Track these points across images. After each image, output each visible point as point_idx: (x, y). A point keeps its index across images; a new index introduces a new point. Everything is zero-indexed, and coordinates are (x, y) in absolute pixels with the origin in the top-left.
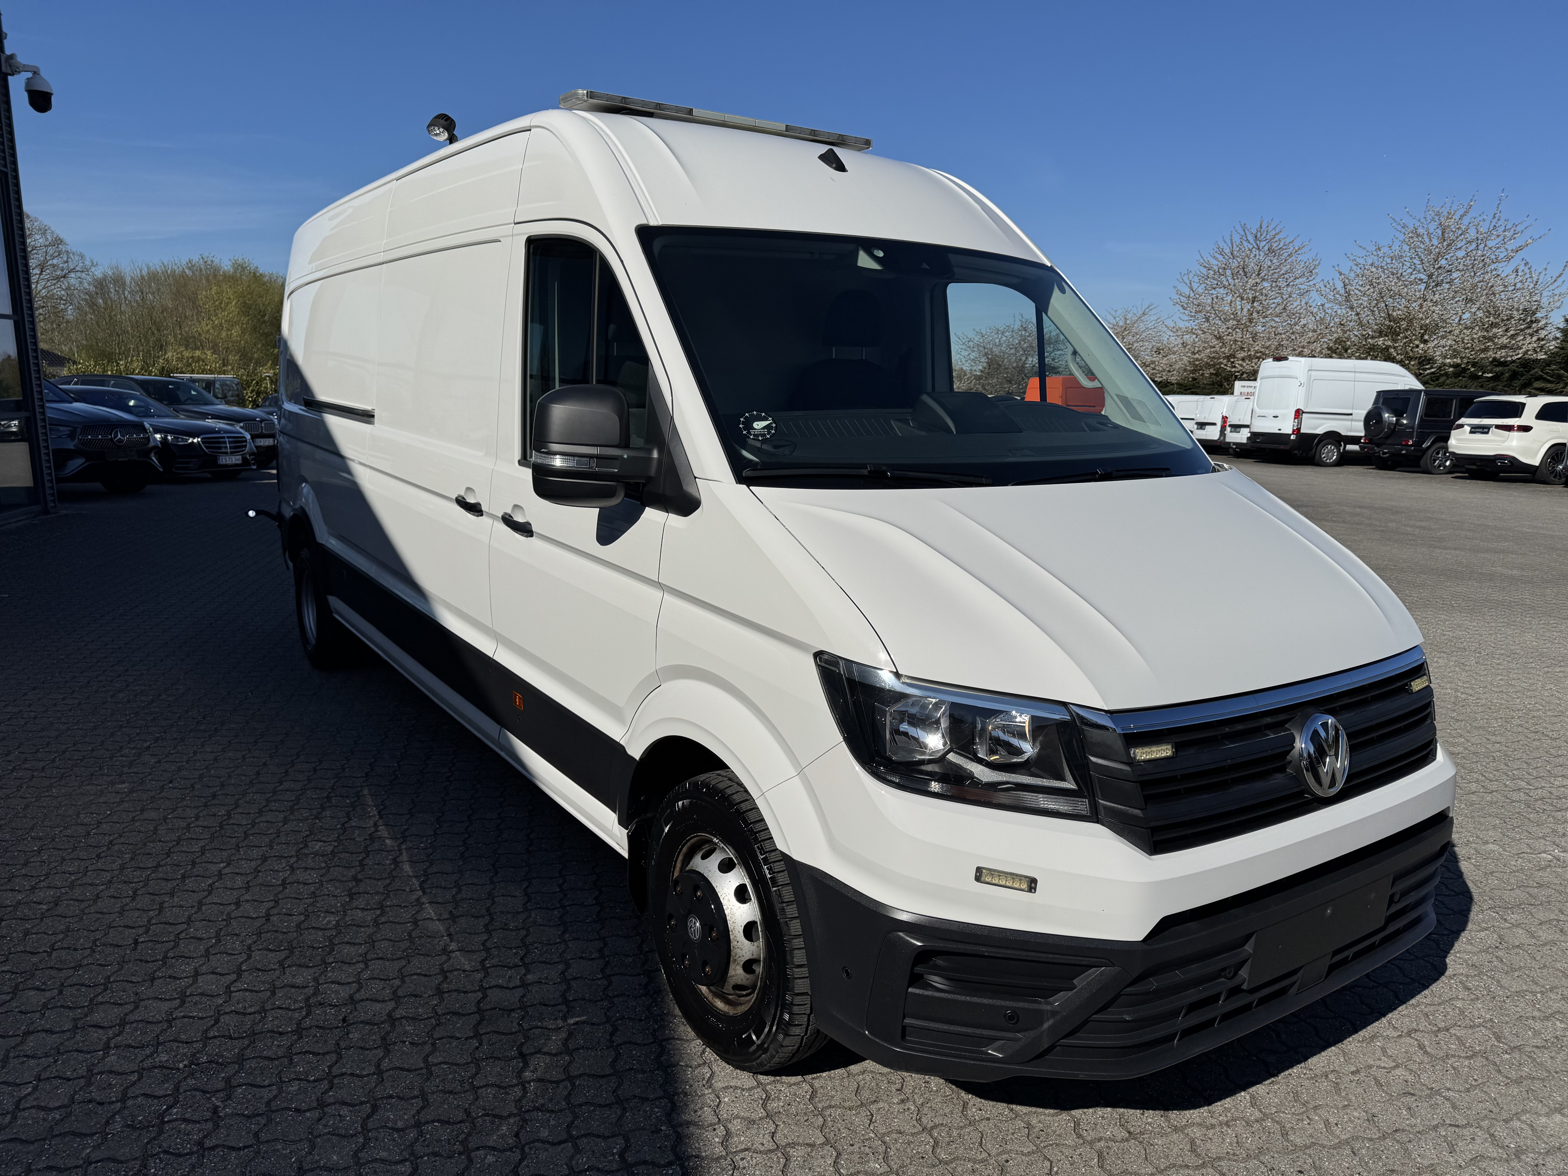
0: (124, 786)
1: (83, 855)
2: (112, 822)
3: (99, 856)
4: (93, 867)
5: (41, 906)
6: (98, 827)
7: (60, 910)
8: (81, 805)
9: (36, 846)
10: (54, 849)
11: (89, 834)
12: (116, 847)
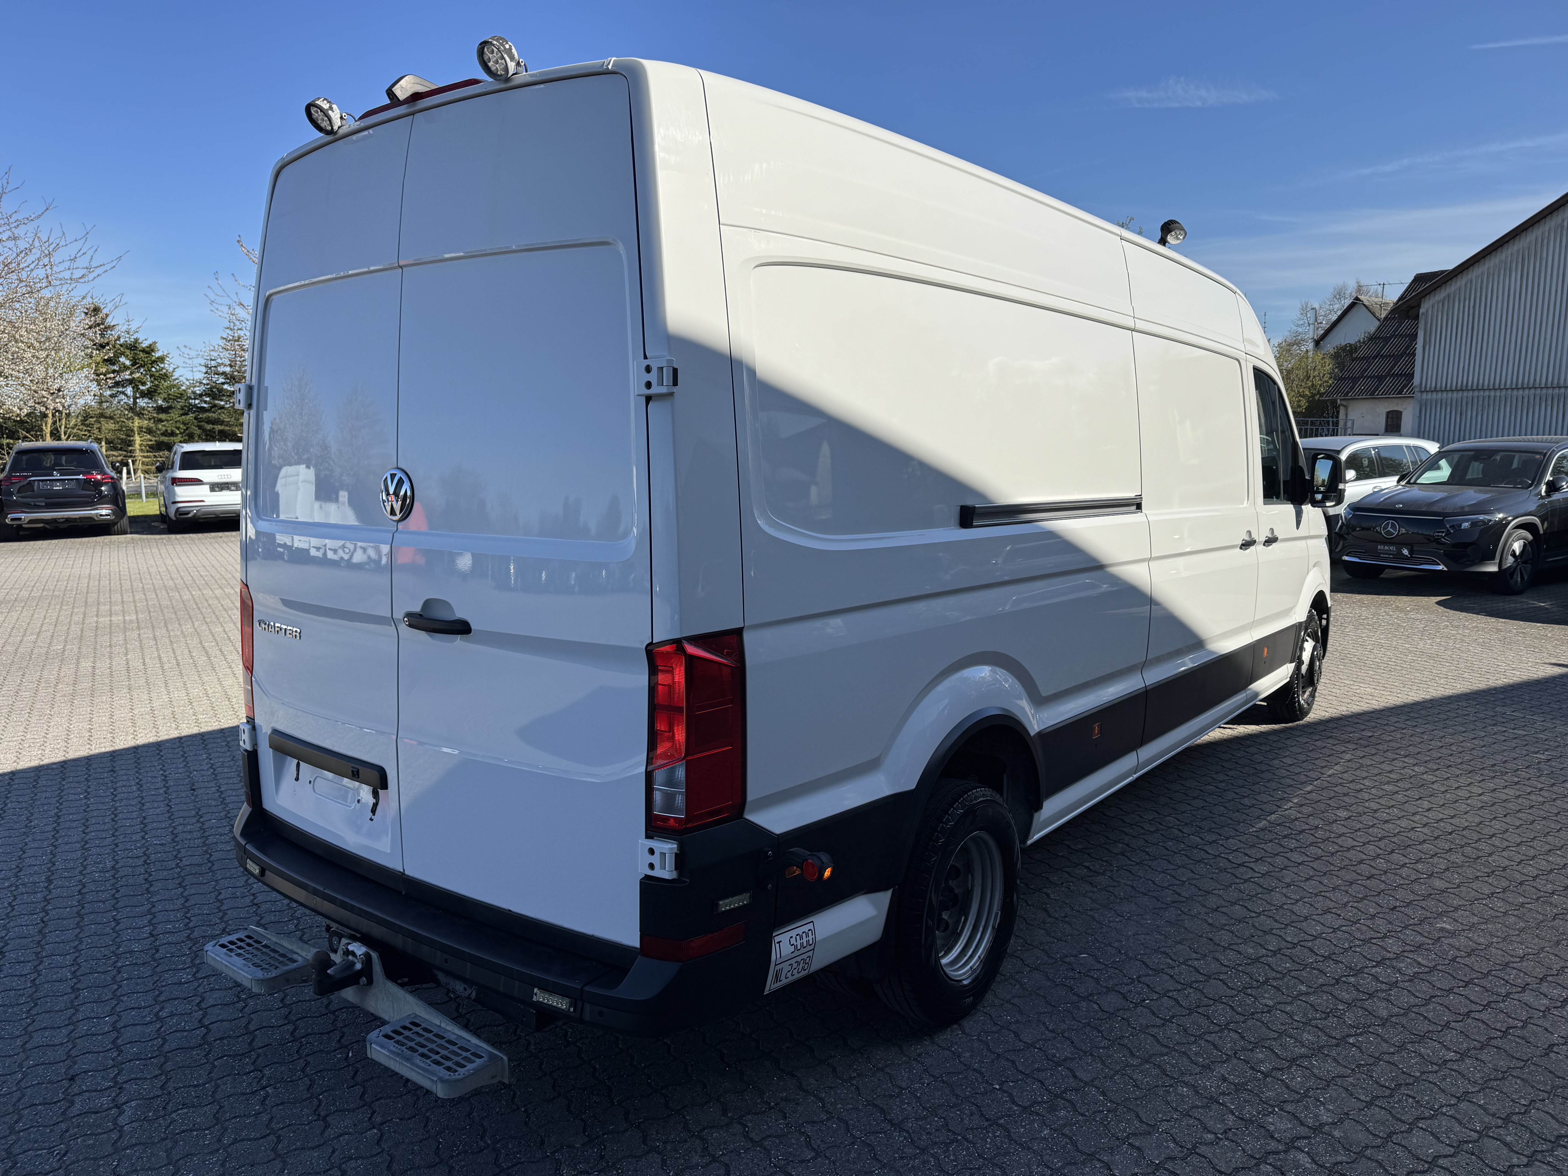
0: (1444, 925)
1: (1517, 876)
2: (1478, 892)
3: (1504, 869)
4: (1512, 863)
5: (1561, 854)
6: (1492, 894)
7: (1548, 847)
8: (1499, 923)
9: (1555, 899)
10: (1540, 890)
11: (1504, 891)
12: (1486, 870)
